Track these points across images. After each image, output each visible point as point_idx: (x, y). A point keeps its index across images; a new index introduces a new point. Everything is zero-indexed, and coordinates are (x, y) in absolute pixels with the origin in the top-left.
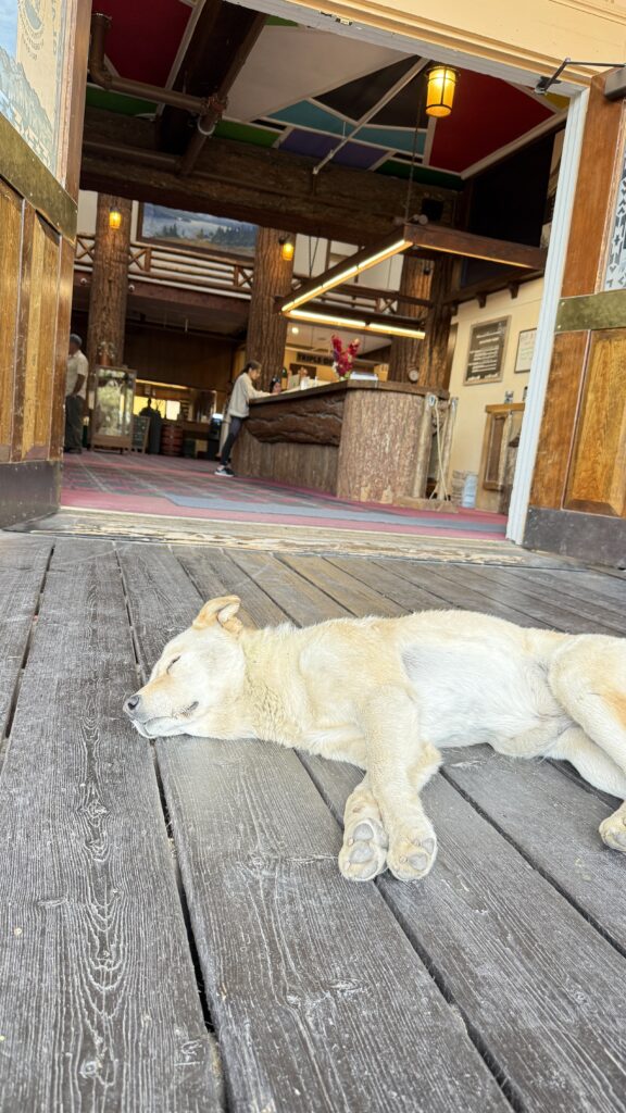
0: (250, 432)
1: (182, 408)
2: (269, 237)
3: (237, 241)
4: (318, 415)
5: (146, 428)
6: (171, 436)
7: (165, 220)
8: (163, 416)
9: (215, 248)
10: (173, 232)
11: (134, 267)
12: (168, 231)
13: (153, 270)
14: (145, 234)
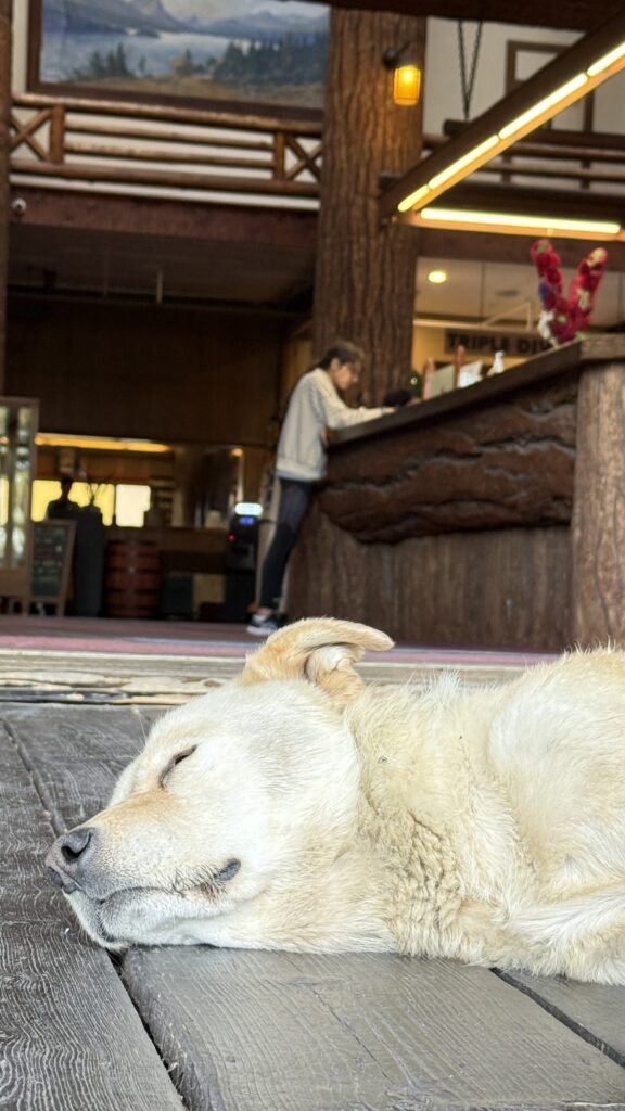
0: (334, 521)
1: (154, 499)
2: (358, 54)
3: (278, 73)
4: (509, 448)
5: (65, 550)
6: (131, 567)
7: (96, 37)
8: (107, 521)
9: (223, 94)
10: (117, 65)
11: (23, 155)
12: (105, 64)
13: (70, 159)
14: (48, 75)
